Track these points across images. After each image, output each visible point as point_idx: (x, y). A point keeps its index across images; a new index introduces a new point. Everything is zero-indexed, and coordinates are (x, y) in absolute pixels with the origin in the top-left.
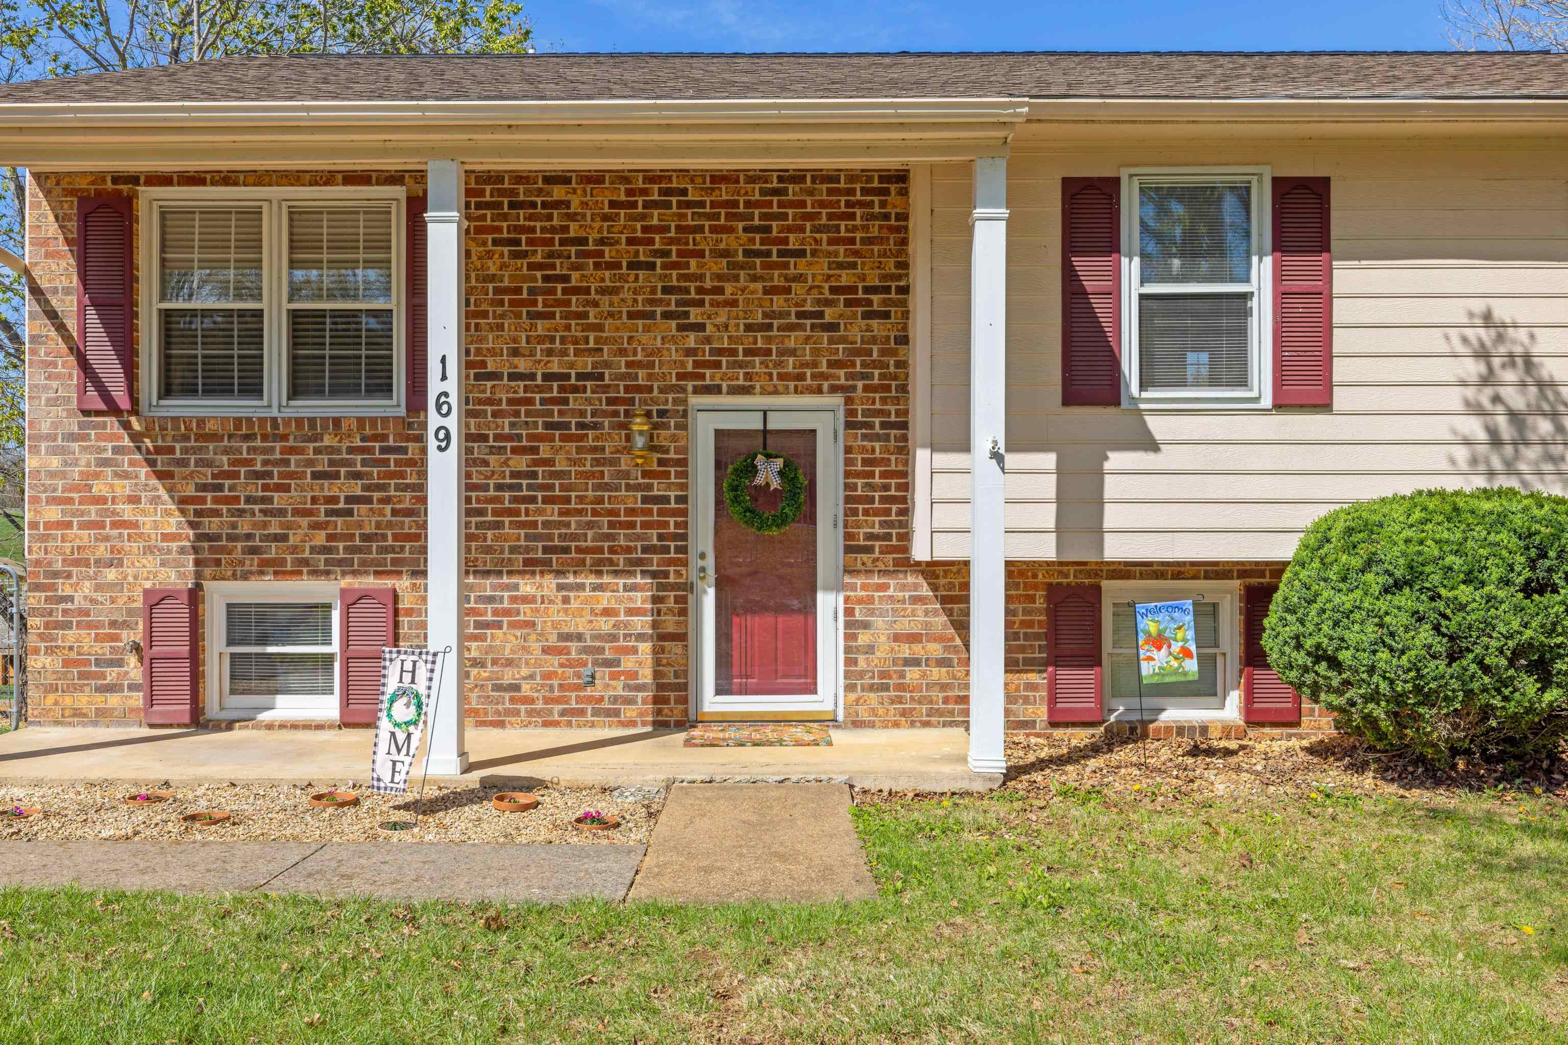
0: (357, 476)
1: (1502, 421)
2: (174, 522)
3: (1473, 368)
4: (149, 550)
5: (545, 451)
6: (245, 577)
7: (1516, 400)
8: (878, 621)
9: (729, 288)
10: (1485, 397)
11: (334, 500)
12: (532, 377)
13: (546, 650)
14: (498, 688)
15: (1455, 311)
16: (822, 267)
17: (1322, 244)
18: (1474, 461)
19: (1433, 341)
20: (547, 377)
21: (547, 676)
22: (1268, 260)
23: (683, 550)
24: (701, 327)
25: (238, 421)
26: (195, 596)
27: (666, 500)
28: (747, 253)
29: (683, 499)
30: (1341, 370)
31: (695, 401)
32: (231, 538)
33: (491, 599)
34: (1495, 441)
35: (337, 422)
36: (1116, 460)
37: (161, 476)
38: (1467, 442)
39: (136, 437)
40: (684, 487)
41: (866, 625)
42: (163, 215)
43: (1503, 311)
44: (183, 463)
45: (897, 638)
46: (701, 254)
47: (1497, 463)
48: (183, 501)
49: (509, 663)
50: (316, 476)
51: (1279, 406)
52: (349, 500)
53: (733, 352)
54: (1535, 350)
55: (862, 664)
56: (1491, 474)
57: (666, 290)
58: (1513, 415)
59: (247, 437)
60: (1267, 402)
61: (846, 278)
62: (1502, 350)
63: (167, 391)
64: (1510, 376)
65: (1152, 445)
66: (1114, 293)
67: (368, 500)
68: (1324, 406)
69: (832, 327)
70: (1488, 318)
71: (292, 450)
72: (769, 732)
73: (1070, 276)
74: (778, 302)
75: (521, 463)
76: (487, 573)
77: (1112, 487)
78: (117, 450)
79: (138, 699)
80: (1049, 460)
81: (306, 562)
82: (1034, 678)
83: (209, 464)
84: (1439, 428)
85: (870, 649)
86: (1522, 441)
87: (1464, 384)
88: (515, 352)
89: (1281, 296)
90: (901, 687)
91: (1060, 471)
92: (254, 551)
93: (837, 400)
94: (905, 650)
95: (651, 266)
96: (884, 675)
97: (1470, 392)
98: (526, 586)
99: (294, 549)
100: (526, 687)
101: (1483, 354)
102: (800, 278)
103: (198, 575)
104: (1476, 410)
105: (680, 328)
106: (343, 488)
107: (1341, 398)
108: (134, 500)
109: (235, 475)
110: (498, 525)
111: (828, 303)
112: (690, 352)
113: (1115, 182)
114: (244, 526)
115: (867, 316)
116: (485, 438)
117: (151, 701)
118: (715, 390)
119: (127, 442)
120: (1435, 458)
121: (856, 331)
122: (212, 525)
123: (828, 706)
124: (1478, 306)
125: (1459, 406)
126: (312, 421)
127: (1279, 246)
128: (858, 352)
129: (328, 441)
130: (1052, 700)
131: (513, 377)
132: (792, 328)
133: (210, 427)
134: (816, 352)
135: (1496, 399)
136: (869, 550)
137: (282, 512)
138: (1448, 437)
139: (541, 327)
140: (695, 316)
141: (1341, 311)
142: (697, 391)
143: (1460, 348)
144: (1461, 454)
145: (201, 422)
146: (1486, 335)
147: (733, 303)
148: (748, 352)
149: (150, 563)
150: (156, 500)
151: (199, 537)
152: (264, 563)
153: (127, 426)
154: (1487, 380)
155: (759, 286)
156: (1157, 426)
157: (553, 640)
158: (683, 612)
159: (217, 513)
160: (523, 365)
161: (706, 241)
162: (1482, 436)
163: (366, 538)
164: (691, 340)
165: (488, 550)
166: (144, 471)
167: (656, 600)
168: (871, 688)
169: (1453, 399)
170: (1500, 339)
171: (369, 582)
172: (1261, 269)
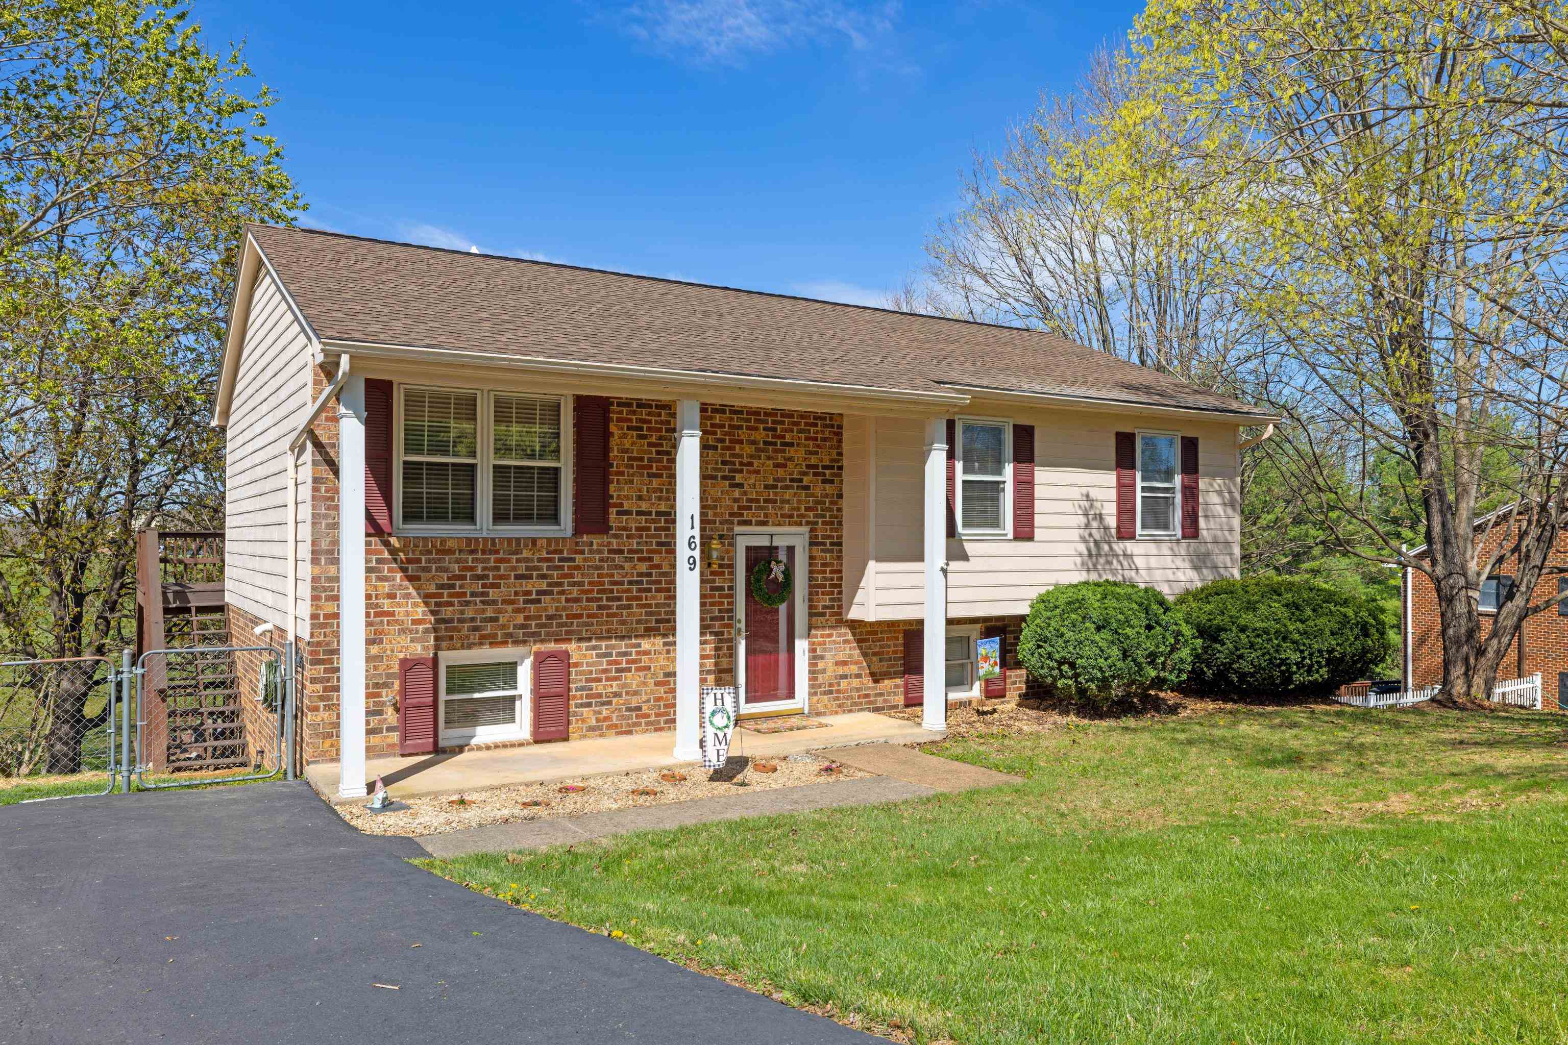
0: (544, 577)
1: (1092, 545)
2: (420, 611)
3: (1082, 520)
4: (403, 631)
5: (657, 559)
6: (470, 647)
7: (1097, 535)
8: (828, 655)
9: (756, 463)
10: (1087, 534)
11: (529, 593)
12: (650, 513)
13: (657, 684)
14: (629, 709)
15: (1076, 493)
16: (802, 453)
17: (1030, 459)
18: (1083, 564)
19: (1068, 507)
20: (659, 514)
21: (658, 699)
22: (1011, 465)
23: (731, 618)
24: (740, 486)
25: (469, 540)
26: (435, 660)
27: (722, 588)
28: (765, 443)
29: (731, 588)
30: (1038, 520)
31: (738, 529)
32: (460, 621)
33: (625, 654)
34: (1090, 555)
35: (534, 541)
37: (411, 579)
38: (1081, 556)
39: (393, 552)
40: (732, 580)
41: (822, 657)
44: (427, 570)
45: (837, 664)
46: (741, 442)
47: (1091, 566)
48: (426, 597)
49: (636, 693)
50: (517, 577)
51: (1016, 538)
52: (539, 593)
53: (758, 501)
54: (1104, 512)
55: (820, 680)
56: (1088, 570)
57: (724, 463)
58: (1096, 542)
59: (472, 552)
60: (1011, 536)
61: (813, 460)
62: (1092, 512)
63: (407, 518)
65: (966, 558)
66: (953, 479)
67: (551, 593)
68: (1030, 538)
69: (807, 488)
70: (1088, 496)
71: (501, 560)
72: (779, 723)
74: (781, 472)
75: (643, 567)
76: (622, 638)
77: (951, 579)
78: (379, 561)
79: (395, 737)
81: (510, 635)
82: (899, 681)
83: (446, 570)
85: (824, 671)
86: (1099, 555)
87: (1080, 528)
88: (640, 498)
89: (1016, 483)
90: (838, 691)
92: (475, 629)
93: (805, 529)
94: (841, 670)
95: (716, 448)
96: (831, 685)
97: (1081, 531)
98: (646, 645)
99: (503, 627)
100: (644, 707)
101: (1086, 514)
102: (790, 459)
103: (437, 648)
104: (1084, 540)
105: (732, 486)
106: (534, 585)
107: (1038, 534)
108: (392, 596)
109: (463, 578)
110: (629, 607)
111: (805, 474)
112: (736, 500)
114: (469, 613)
115: (824, 482)
116: (621, 552)
117: (404, 737)
118: (748, 523)
119: (386, 555)
120: (1069, 563)
121: (818, 489)
122: (447, 612)
123: (800, 706)
124: (1084, 490)
125: (1077, 538)
126: (518, 540)
128: (817, 502)
129: (525, 554)
130: (906, 693)
131: (639, 513)
132: (787, 487)
133: (450, 544)
134: (799, 502)
135: (1090, 535)
136: (823, 614)
137: (494, 602)
138: (1074, 553)
139: (655, 483)
140: (739, 478)
141: (1039, 491)
142: (741, 523)
143: (1079, 512)
144: (1078, 560)
145: (443, 541)
146: (1087, 504)
147: (758, 472)
148: (766, 501)
149: (405, 640)
150: (408, 596)
151: (438, 621)
152: (483, 637)
153: (387, 544)
154: (1087, 526)
155: (771, 462)
156: (969, 547)
157: (661, 678)
158: (731, 656)
159: (450, 604)
160: (644, 506)
161: (744, 434)
162: (1085, 552)
163: (549, 617)
164: (737, 493)
165: (623, 623)
166: (399, 576)
167: (717, 649)
168: (825, 693)
169: (1075, 535)
170: (1092, 506)
171: (552, 646)
172: (1009, 470)
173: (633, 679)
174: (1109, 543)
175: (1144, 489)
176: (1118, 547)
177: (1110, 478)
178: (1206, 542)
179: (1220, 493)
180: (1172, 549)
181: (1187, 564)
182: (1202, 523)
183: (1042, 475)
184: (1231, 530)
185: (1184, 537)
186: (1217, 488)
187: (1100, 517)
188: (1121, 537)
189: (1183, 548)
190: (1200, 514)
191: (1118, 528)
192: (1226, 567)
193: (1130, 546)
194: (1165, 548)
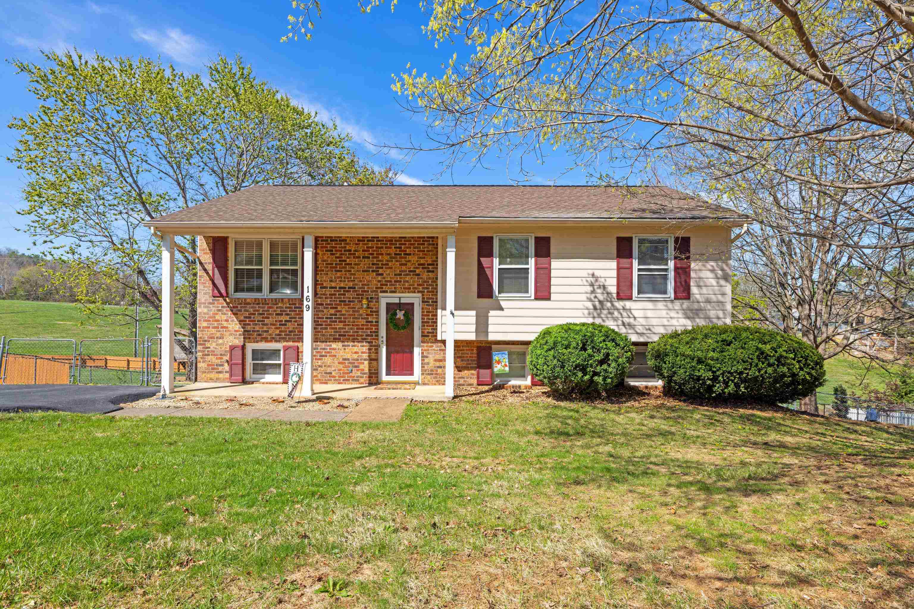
0: (287, 315)
1: (597, 303)
2: (238, 327)
3: (590, 289)
4: (231, 335)
5: (339, 308)
6: (257, 342)
7: (601, 297)
8: (430, 356)
9: (390, 264)
10: (592, 296)
11: (281, 321)
12: (335, 288)
13: (339, 363)
14: (326, 373)
15: (584, 273)
16: (416, 258)
17: (548, 255)
18: (589, 314)
19: (578, 281)
20: (340, 288)
21: (340, 370)
22: (533, 259)
23: (377, 336)
24: (382, 274)
25: (255, 299)
26: (243, 347)
27: (372, 322)
28: (395, 254)
29: (377, 322)
30: (553, 289)
31: (381, 295)
32: (253, 331)
33: (324, 349)
34: (595, 308)
35: (282, 299)
36: (492, 313)
37: (234, 314)
38: (587, 309)
39: (228, 304)
40: (377, 318)
41: (427, 357)
42: (236, 243)
43: (597, 273)
44: (240, 311)
45: (435, 360)
46: (382, 254)
47: (595, 315)
48: (240, 321)
49: (329, 366)
50: (277, 314)
51: (536, 298)
52: (286, 321)
53: (391, 281)
54: (606, 284)
55: (426, 368)
56: (594, 318)
57: (373, 264)
58: (600, 302)
59: (258, 304)
60: (533, 297)
61: (422, 261)
62: (597, 284)
63: (236, 291)
64: (599, 291)
65: (502, 309)
66: (491, 268)
67: (291, 321)
68: (549, 299)
69: (418, 275)
70: (593, 275)
71: (270, 307)
72: (399, 386)
73: (480, 264)
74: (404, 268)
75: (332, 311)
76: (323, 342)
77: (491, 320)
78: (222, 307)
79: (227, 375)
80: (474, 313)
81: (273, 338)
82: (473, 372)
83: (247, 311)
84: (580, 305)
85: (428, 363)
86: (602, 308)
87: (587, 293)
88: (331, 281)
89: (537, 269)
90: (436, 374)
91: (477, 316)
92: (259, 335)
93: (420, 295)
94: (438, 364)
95: (369, 258)
96: (432, 370)
97: (588, 295)
98: (334, 345)
99: (270, 335)
100: (333, 374)
101: (592, 285)
102: (409, 261)
103: (244, 342)
104: (590, 300)
105: (377, 275)
106: (284, 318)
107: (553, 297)
108: (227, 321)
109: (254, 314)
110: (326, 329)
111: (417, 268)
112: (379, 281)
113: (492, 238)
114: (257, 328)
115: (428, 271)
116: (322, 304)
117: (231, 376)
118: (386, 292)
119: (225, 305)
120: (579, 313)
121: (425, 275)
122: (248, 328)
123: (417, 379)
124: (591, 272)
125: (585, 299)
126: (276, 299)
127: (537, 255)
128: (425, 282)
129: (280, 305)
130: (478, 378)
131: (331, 288)
132: (407, 275)
133: (248, 301)
134: (414, 282)
135: (596, 297)
136: (428, 336)
137: (267, 324)
138: (582, 307)
139: (339, 274)
140: (381, 271)
141: (553, 273)
142: (381, 292)
143: (586, 283)
144: (586, 312)
145: (245, 299)
146: (593, 280)
147: (391, 268)
148: (395, 281)
149: (231, 338)
150: (233, 321)
151: (245, 331)
152: (262, 338)
153: (225, 300)
154: (593, 292)
155: (398, 263)
157: (341, 360)
158: (377, 353)
159: (249, 324)
160: (333, 284)
161: (384, 251)
162: (592, 307)
163: (290, 332)
164: (379, 278)
165: (323, 335)
166: (230, 313)
167: (369, 349)
168: (428, 374)
169: (584, 297)
170: (596, 281)
171: (291, 344)
172: (532, 261)
173: (328, 360)
174: (611, 302)
175: (639, 270)
176: (619, 304)
177: (613, 264)
178: (698, 302)
179: (713, 271)
180: (666, 306)
181: (680, 315)
182: (694, 290)
183: (555, 264)
184: (723, 294)
185: (676, 298)
186: (710, 268)
187: (604, 287)
188: (619, 298)
189: (677, 304)
190: (692, 284)
191: (618, 293)
192: (718, 318)
193: (628, 304)
194: (660, 305)
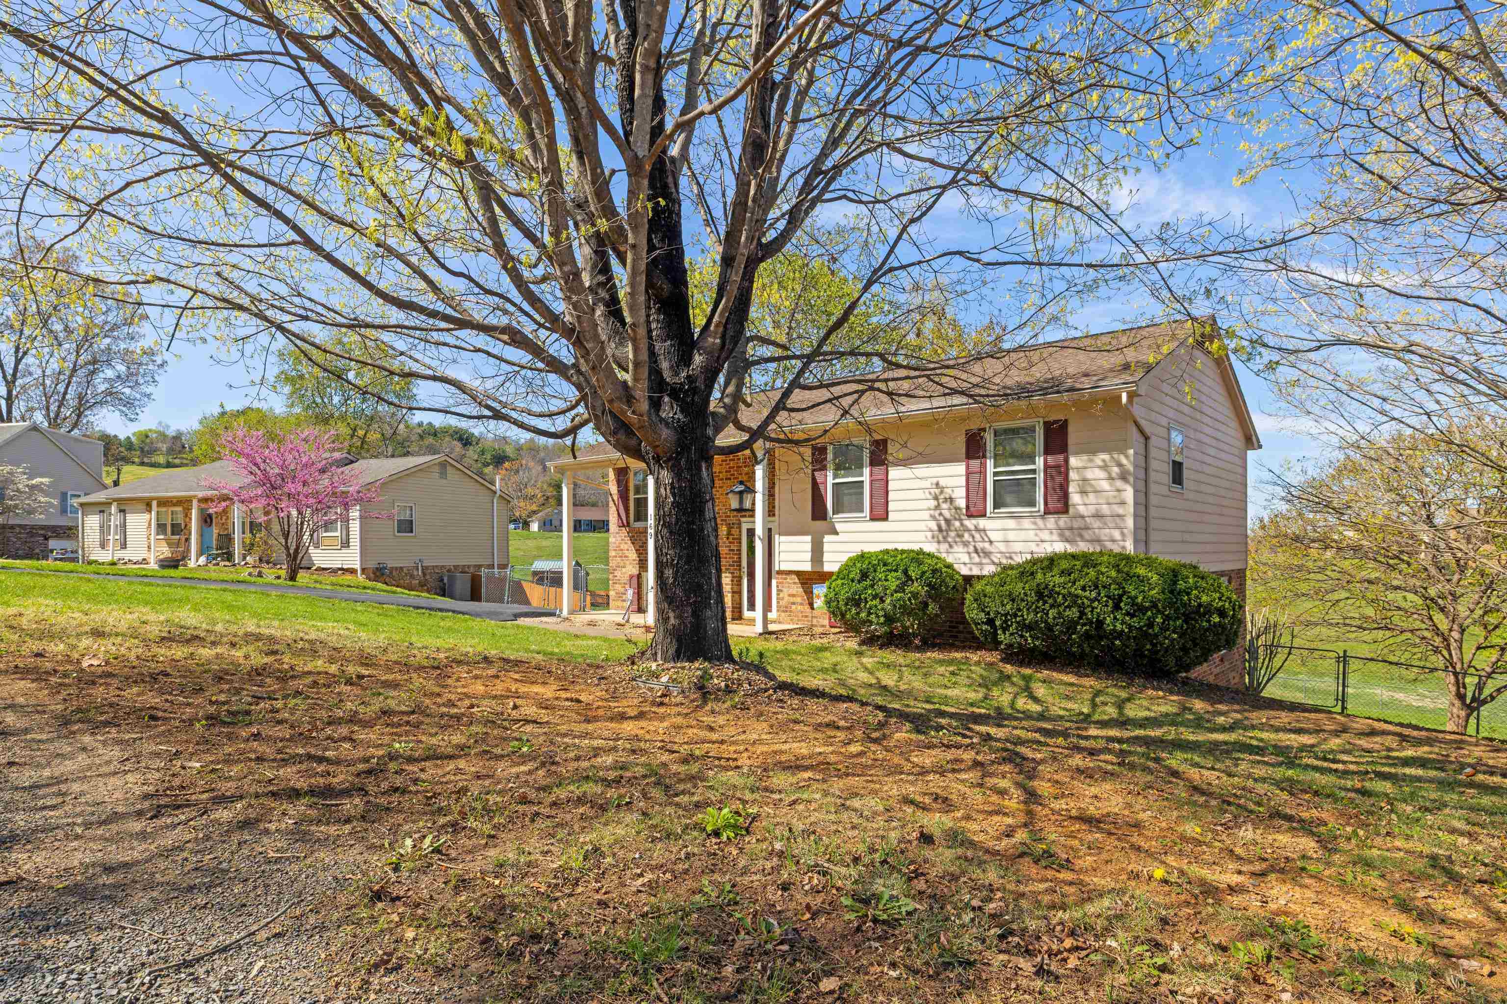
1: (943, 523)
3: (933, 503)
4: (630, 564)
7: (947, 514)
10: (937, 513)
15: (927, 484)
17: (885, 462)
19: (920, 494)
30: (891, 506)
34: (940, 530)
36: (829, 538)
37: (632, 543)
38: (932, 530)
42: (635, 473)
43: (943, 482)
44: (636, 540)
47: (939, 540)
48: (636, 550)
51: (873, 519)
54: (953, 496)
58: (946, 520)
60: (869, 518)
62: (943, 496)
64: (944, 506)
65: (836, 533)
66: (825, 483)
68: (886, 519)
70: (938, 485)
73: (814, 479)
77: (828, 547)
80: (809, 538)
84: (922, 526)
86: (949, 530)
87: (930, 509)
89: (872, 481)
91: (812, 542)
97: (932, 512)
101: (936, 498)
104: (933, 518)
107: (891, 516)
113: (826, 447)
120: (922, 537)
122: (642, 557)
124: (935, 481)
125: (927, 517)
127: (872, 464)
135: (941, 514)
138: (925, 528)
141: (891, 486)
143: (929, 496)
144: (929, 534)
145: (639, 529)
146: (937, 491)
150: (632, 550)
154: (937, 507)
156: (841, 526)
159: (642, 554)
162: (935, 528)
169: (926, 515)
170: (942, 492)
172: (867, 471)
174: (960, 520)
175: (996, 474)
176: (970, 523)
177: (960, 469)
178: (1083, 517)
179: (1105, 467)
180: (1035, 523)
181: (1055, 537)
182: (1075, 498)
183: (893, 473)
184: (1123, 503)
185: (1047, 512)
186: (1101, 463)
187: (951, 500)
188: (970, 516)
189: (1051, 520)
190: (1071, 489)
191: (968, 507)
192: (1113, 541)
193: (982, 523)
194: (1026, 523)
